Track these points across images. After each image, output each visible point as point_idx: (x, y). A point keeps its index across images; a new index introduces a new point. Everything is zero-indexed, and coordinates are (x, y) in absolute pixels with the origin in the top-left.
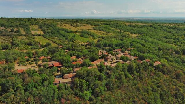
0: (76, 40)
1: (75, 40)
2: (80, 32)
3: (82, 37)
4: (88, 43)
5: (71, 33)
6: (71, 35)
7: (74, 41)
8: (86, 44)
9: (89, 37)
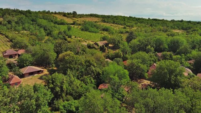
0: (73, 37)
1: (70, 37)
2: (80, 25)
3: (86, 32)
4: (106, 42)
5: (62, 26)
6: (63, 28)
7: (69, 39)
8: (101, 44)
9: (100, 32)
